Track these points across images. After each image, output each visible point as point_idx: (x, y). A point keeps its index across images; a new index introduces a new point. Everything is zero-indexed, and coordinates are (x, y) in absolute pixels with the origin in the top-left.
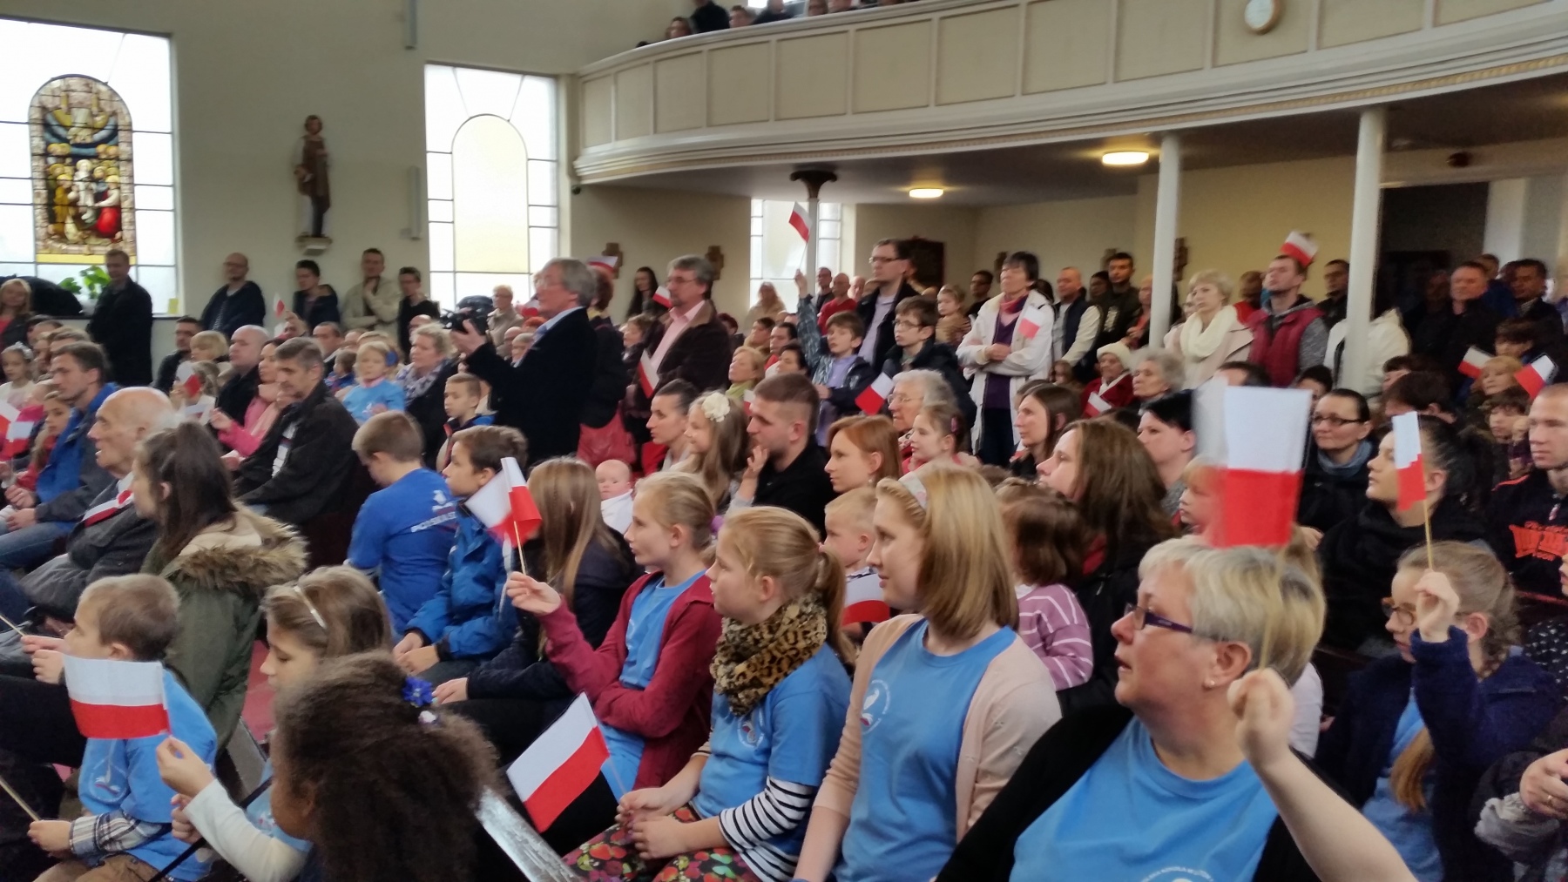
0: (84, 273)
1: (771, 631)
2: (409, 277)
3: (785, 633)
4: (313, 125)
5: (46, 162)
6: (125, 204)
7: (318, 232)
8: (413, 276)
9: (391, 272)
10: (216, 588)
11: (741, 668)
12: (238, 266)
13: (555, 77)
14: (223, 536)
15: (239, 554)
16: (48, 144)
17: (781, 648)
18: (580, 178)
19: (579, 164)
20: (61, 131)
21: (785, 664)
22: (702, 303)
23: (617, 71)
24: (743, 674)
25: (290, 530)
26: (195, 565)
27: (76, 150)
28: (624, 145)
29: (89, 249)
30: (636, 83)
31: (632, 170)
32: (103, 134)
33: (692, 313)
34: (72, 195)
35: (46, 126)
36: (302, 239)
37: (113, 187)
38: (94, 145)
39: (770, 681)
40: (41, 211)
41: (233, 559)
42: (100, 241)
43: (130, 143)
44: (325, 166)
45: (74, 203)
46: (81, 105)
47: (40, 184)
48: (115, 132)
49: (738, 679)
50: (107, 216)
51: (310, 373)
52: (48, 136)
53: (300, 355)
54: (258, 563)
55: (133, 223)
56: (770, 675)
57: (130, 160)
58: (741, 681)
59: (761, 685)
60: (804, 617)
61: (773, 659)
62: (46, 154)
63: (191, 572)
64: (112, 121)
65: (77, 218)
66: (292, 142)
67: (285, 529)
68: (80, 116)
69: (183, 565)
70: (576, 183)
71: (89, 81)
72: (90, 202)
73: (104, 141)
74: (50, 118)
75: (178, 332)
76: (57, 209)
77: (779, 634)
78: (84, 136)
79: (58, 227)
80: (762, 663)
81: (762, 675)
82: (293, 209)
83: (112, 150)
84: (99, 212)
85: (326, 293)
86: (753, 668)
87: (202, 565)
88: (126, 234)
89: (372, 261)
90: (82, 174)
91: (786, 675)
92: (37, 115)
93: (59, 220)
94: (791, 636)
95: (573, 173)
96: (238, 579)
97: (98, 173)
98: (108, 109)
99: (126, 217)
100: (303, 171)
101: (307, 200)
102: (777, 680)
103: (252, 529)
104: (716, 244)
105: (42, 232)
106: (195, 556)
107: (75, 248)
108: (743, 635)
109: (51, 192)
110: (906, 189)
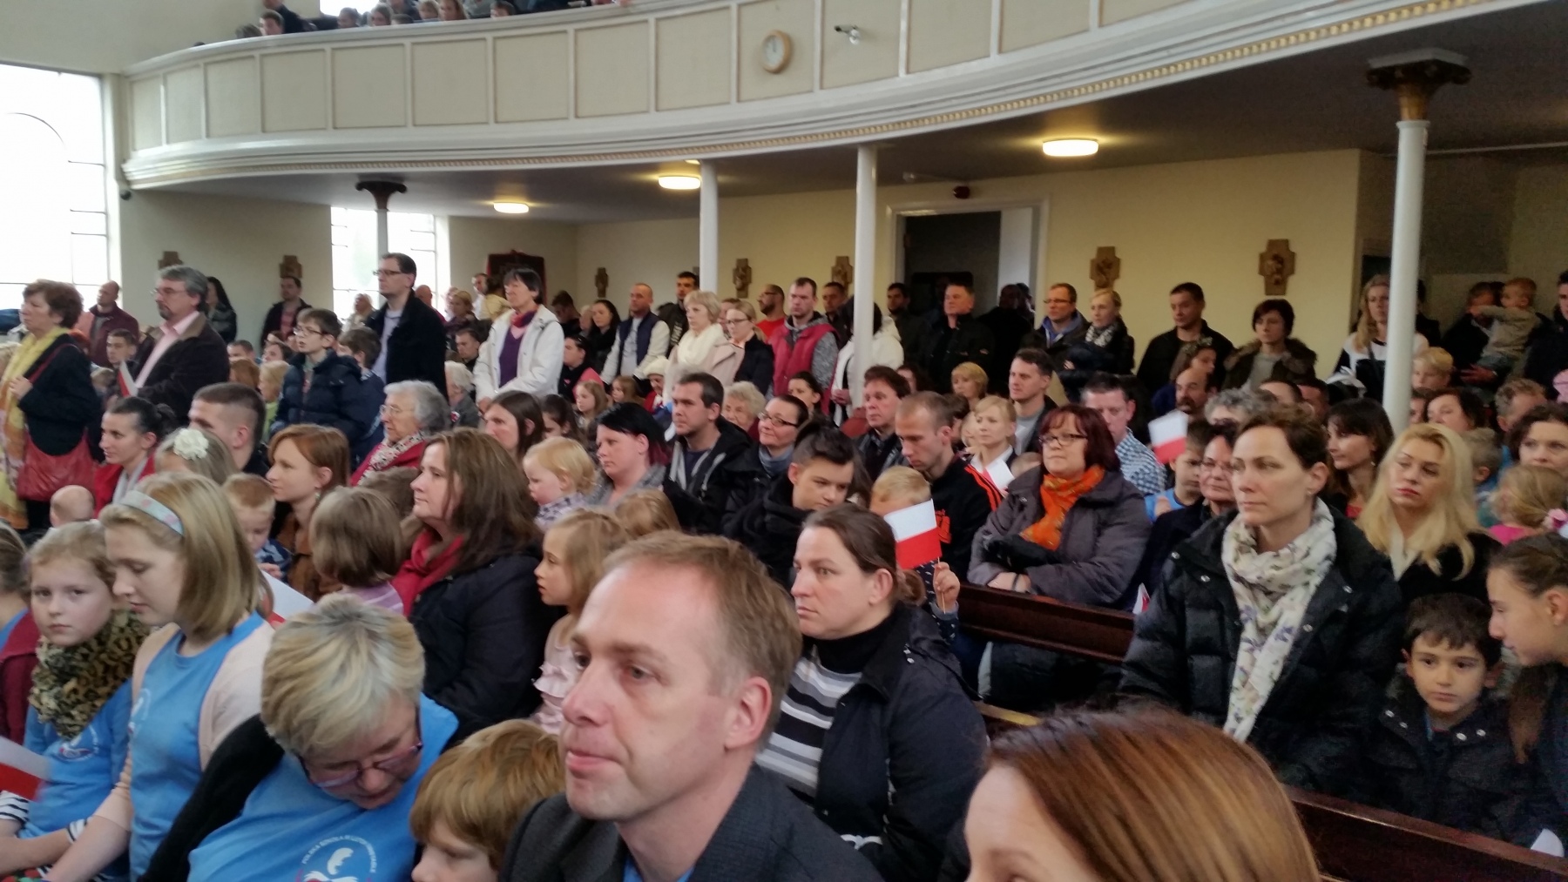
1: (101, 643)
3: (117, 643)
11: (71, 685)
13: (99, 76)
17: (115, 657)
18: (129, 183)
19: (129, 167)
21: (119, 672)
22: (195, 314)
23: (163, 73)
24: (75, 691)
28: (179, 148)
30: (187, 84)
31: (184, 175)
49: (68, 697)
56: (105, 683)
58: (73, 697)
59: (98, 697)
61: (107, 668)
70: (125, 187)
77: (110, 645)
80: (95, 675)
81: (97, 686)
86: (84, 682)
94: (124, 644)
95: (122, 177)
102: (115, 687)
104: (290, 253)
108: (70, 654)
110: (491, 203)
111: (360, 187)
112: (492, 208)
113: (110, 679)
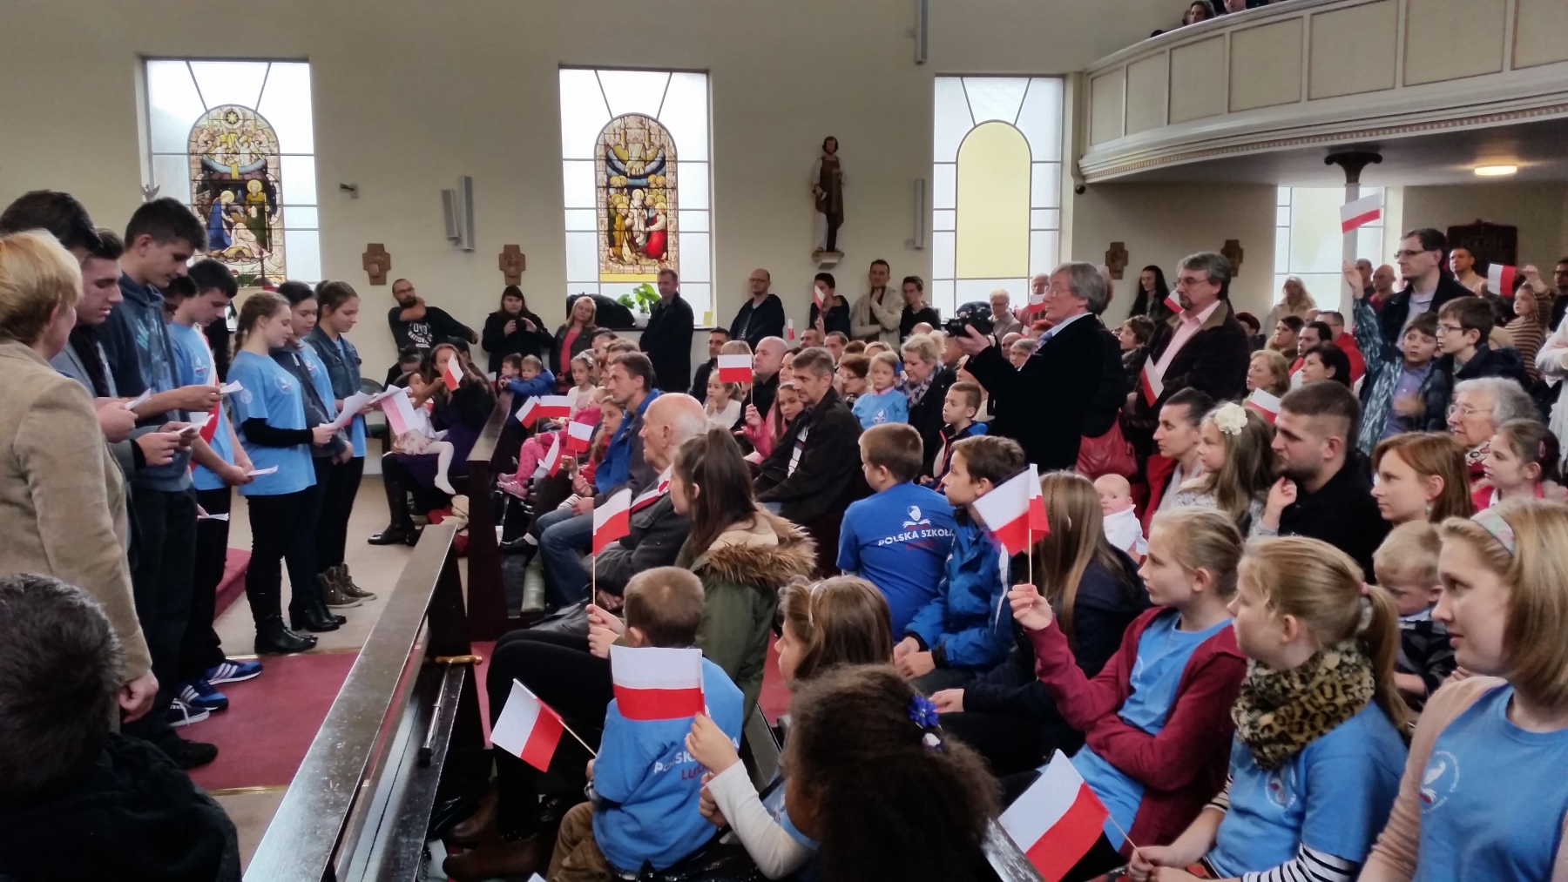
0: (637, 290)
1: (1303, 680)
2: (911, 286)
3: (1320, 687)
4: (830, 145)
5: (608, 193)
6: (670, 228)
7: (831, 247)
8: (914, 284)
9: (895, 282)
10: (738, 581)
11: (1267, 719)
12: (761, 281)
13: (1063, 77)
14: (745, 534)
15: (758, 552)
16: (609, 177)
17: (1315, 702)
18: (1084, 177)
19: (1084, 163)
20: (619, 165)
21: (1319, 722)
23: (1126, 65)
24: (1269, 727)
25: (802, 530)
26: (720, 560)
27: (631, 182)
28: (1133, 140)
29: (641, 269)
30: (1151, 72)
31: (1140, 165)
32: (653, 165)
33: (1204, 315)
34: (628, 222)
35: (608, 160)
36: (817, 254)
37: (660, 213)
38: (646, 176)
39: (1302, 738)
40: (604, 238)
41: (753, 557)
42: (650, 261)
43: (675, 173)
44: (839, 182)
45: (629, 229)
46: (636, 140)
47: (604, 213)
48: (663, 162)
49: (1262, 731)
50: (655, 239)
51: (822, 380)
52: (609, 170)
53: (814, 363)
54: (774, 560)
55: (676, 244)
56: (1301, 731)
57: (675, 188)
58: (1266, 734)
59: (1292, 742)
60: (1345, 668)
61: (1305, 713)
62: (608, 186)
63: (717, 565)
64: (660, 154)
65: (632, 242)
66: (809, 162)
67: (797, 530)
68: (635, 151)
69: (711, 559)
70: (1080, 182)
71: (642, 119)
72: (642, 228)
73: (654, 172)
74: (611, 154)
75: (711, 342)
76: (616, 234)
77: (1313, 685)
78: (638, 168)
79: (616, 250)
80: (1292, 716)
81: (1291, 731)
82: (811, 225)
83: (660, 180)
84: (649, 235)
85: (838, 303)
86: (1281, 721)
87: (727, 560)
88: (671, 255)
89: (879, 270)
90: (636, 203)
91: (1321, 734)
92: (601, 152)
93: (618, 244)
94: (1328, 690)
95: (1078, 172)
96: (758, 575)
97: (649, 202)
98: (657, 143)
99: (671, 239)
100: (819, 190)
101: (823, 216)
102: (1309, 738)
103: (770, 528)
104: (1232, 237)
105: (604, 255)
106: (721, 552)
107: (631, 268)
108: (1270, 681)
109: (612, 220)
110: (1468, 167)
111: (1329, 161)
112: (1471, 172)
113: (1307, 727)
